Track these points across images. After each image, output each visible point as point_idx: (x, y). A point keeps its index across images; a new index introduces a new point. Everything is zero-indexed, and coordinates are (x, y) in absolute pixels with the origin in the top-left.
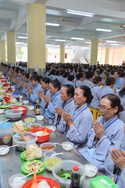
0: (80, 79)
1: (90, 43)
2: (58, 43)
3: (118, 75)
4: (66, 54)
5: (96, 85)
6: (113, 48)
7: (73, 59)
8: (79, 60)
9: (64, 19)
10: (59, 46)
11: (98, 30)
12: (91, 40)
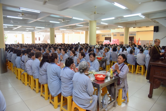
0: (25, 54)
1: (49, 30)
2: (30, 31)
3: (54, 50)
4: (36, 38)
5: (30, 59)
6: (68, 33)
7: (42, 40)
8: (46, 41)
9: (23, 14)
10: (31, 32)
11: (50, 22)
12: (50, 28)
